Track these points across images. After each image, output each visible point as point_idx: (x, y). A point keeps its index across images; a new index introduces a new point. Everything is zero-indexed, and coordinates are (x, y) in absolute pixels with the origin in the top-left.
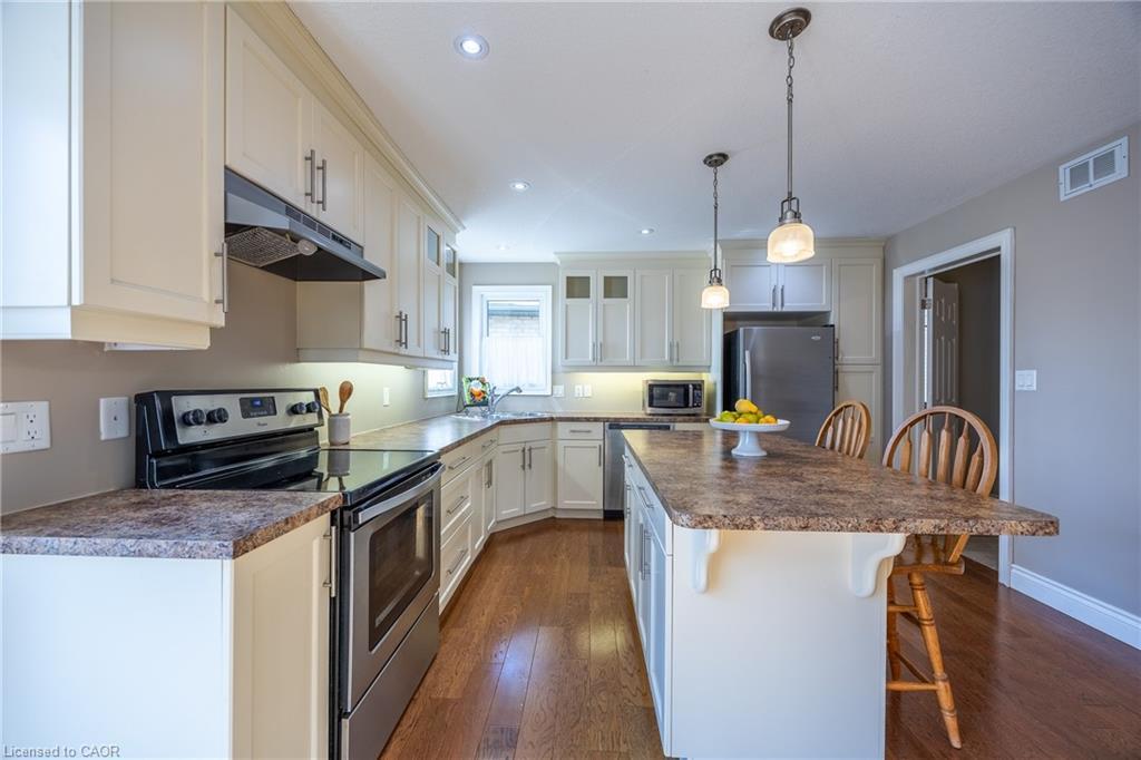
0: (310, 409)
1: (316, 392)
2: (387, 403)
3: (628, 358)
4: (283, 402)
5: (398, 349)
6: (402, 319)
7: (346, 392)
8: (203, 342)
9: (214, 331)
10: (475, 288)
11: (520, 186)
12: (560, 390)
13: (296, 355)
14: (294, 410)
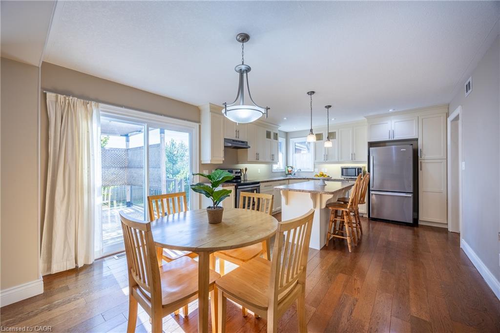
0: (239, 173)
1: (241, 170)
2: (259, 172)
3: (336, 160)
4: (234, 171)
5: (257, 161)
6: (257, 154)
7: (246, 170)
8: (222, 163)
9: (223, 161)
10: (291, 139)
11: (285, 119)
12: (316, 170)
13: (238, 163)
14: (236, 173)
